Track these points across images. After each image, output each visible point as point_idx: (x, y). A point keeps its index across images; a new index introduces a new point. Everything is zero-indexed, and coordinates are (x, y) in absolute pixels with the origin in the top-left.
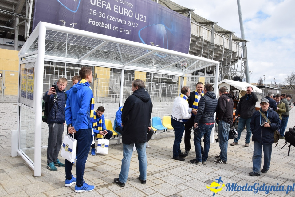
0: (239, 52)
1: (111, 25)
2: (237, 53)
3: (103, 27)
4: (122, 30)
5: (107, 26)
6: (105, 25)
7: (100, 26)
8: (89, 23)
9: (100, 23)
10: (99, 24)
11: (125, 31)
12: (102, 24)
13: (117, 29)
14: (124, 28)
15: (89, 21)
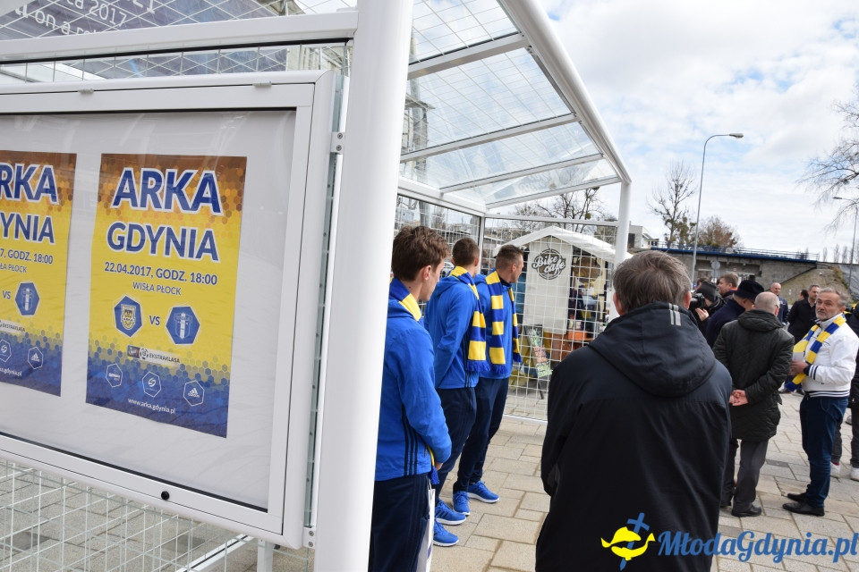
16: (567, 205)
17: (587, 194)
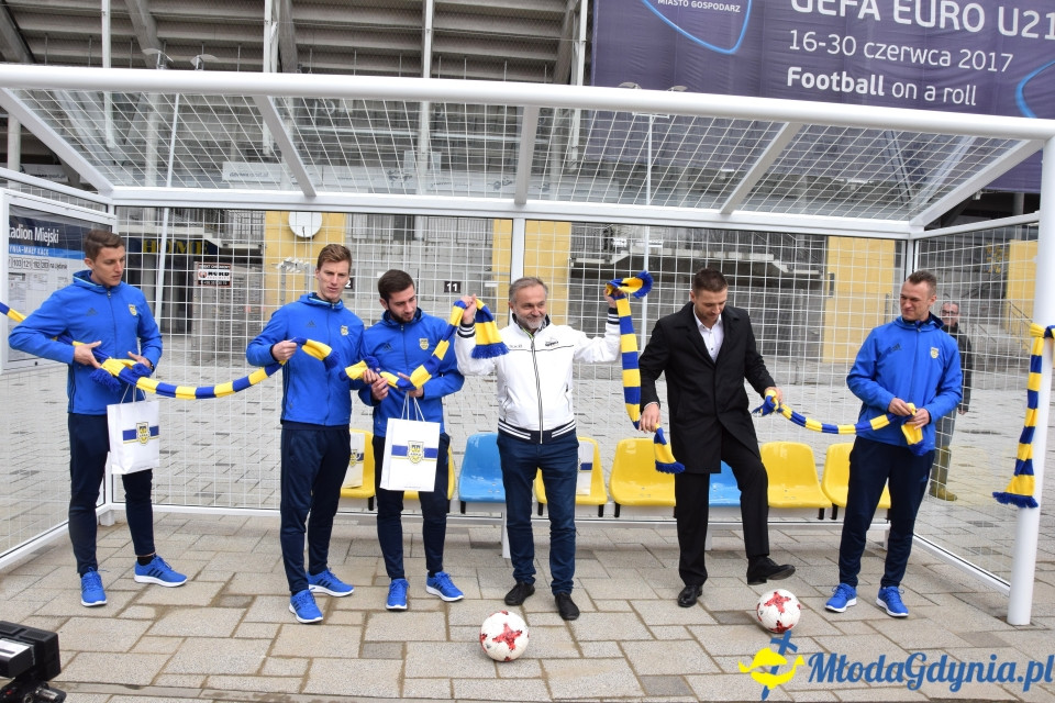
1: (881, 78)
3: (849, 90)
4: (934, 93)
5: (865, 86)
6: (856, 84)
7: (838, 89)
8: (790, 83)
9: (835, 77)
10: (831, 81)
11: (950, 94)
12: (845, 78)
13: (911, 89)
14: (940, 84)
15: (791, 77)
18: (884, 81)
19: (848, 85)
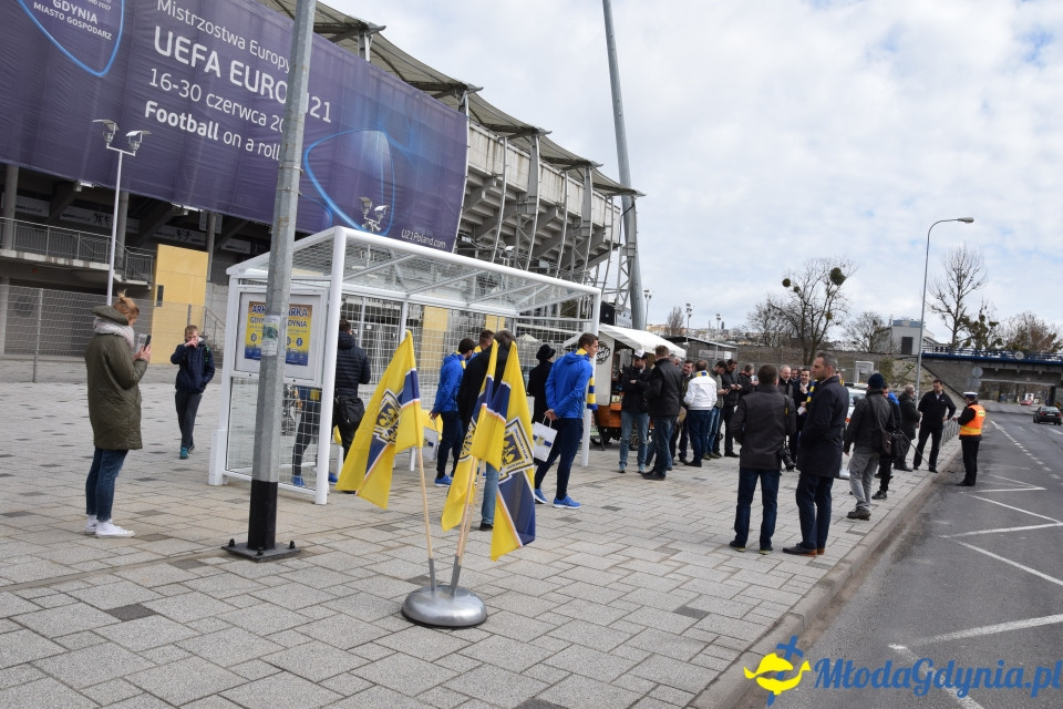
0: (612, 226)
1: (217, 125)
2: (608, 231)
3: (193, 131)
4: (252, 145)
5: (205, 129)
6: (198, 126)
7: (183, 128)
8: (147, 115)
9: (183, 117)
10: (179, 120)
11: (263, 148)
12: (190, 120)
13: (237, 139)
14: (259, 139)
15: (148, 110)
16: (806, 304)
17: (828, 291)
18: (219, 128)
19: (192, 126)
